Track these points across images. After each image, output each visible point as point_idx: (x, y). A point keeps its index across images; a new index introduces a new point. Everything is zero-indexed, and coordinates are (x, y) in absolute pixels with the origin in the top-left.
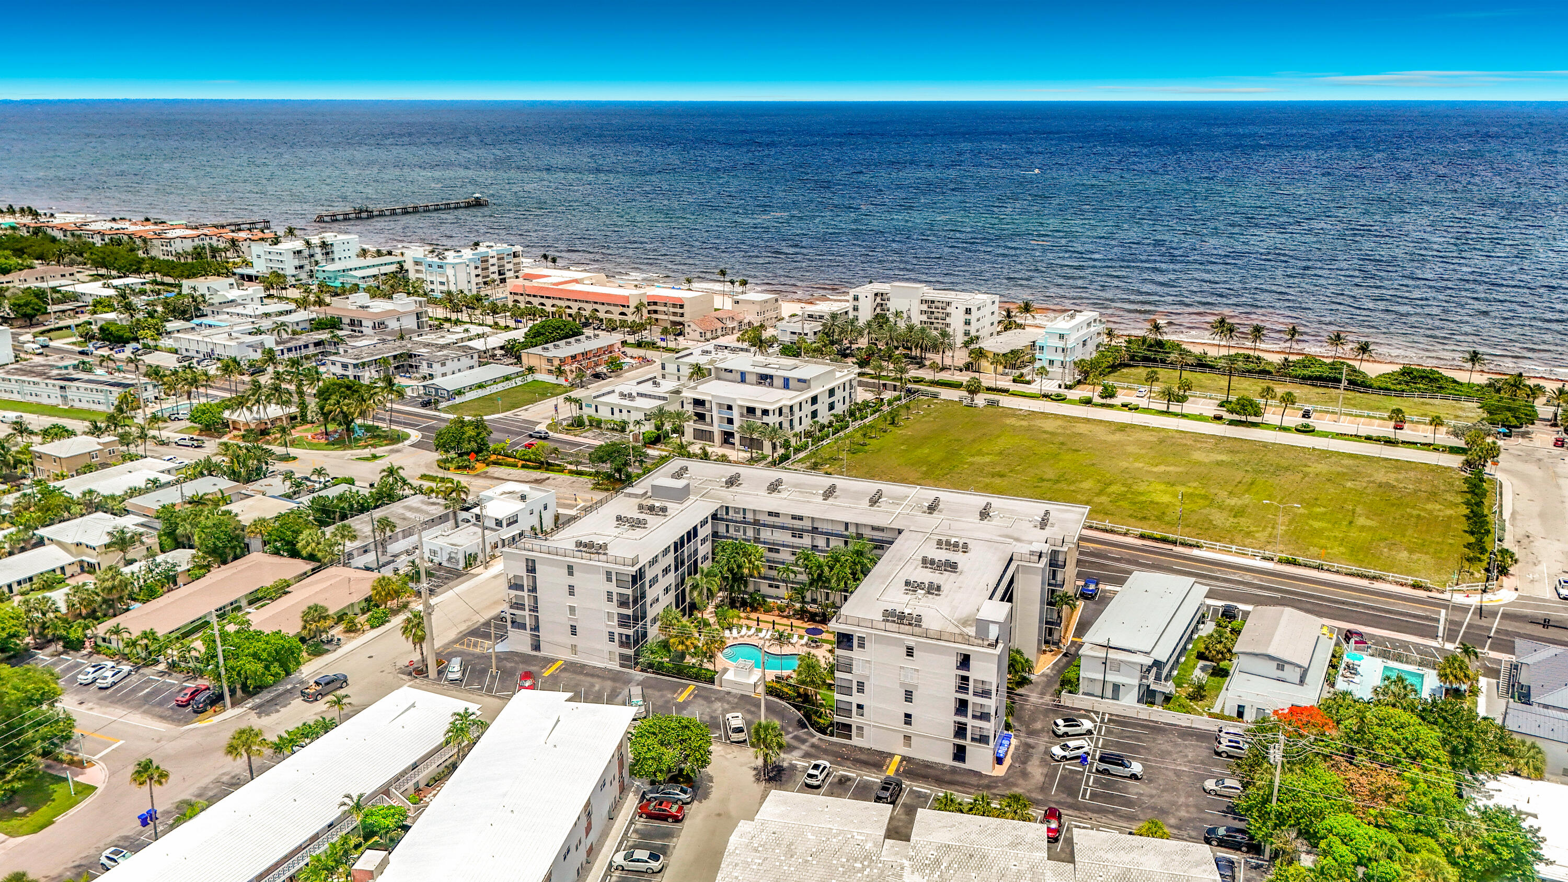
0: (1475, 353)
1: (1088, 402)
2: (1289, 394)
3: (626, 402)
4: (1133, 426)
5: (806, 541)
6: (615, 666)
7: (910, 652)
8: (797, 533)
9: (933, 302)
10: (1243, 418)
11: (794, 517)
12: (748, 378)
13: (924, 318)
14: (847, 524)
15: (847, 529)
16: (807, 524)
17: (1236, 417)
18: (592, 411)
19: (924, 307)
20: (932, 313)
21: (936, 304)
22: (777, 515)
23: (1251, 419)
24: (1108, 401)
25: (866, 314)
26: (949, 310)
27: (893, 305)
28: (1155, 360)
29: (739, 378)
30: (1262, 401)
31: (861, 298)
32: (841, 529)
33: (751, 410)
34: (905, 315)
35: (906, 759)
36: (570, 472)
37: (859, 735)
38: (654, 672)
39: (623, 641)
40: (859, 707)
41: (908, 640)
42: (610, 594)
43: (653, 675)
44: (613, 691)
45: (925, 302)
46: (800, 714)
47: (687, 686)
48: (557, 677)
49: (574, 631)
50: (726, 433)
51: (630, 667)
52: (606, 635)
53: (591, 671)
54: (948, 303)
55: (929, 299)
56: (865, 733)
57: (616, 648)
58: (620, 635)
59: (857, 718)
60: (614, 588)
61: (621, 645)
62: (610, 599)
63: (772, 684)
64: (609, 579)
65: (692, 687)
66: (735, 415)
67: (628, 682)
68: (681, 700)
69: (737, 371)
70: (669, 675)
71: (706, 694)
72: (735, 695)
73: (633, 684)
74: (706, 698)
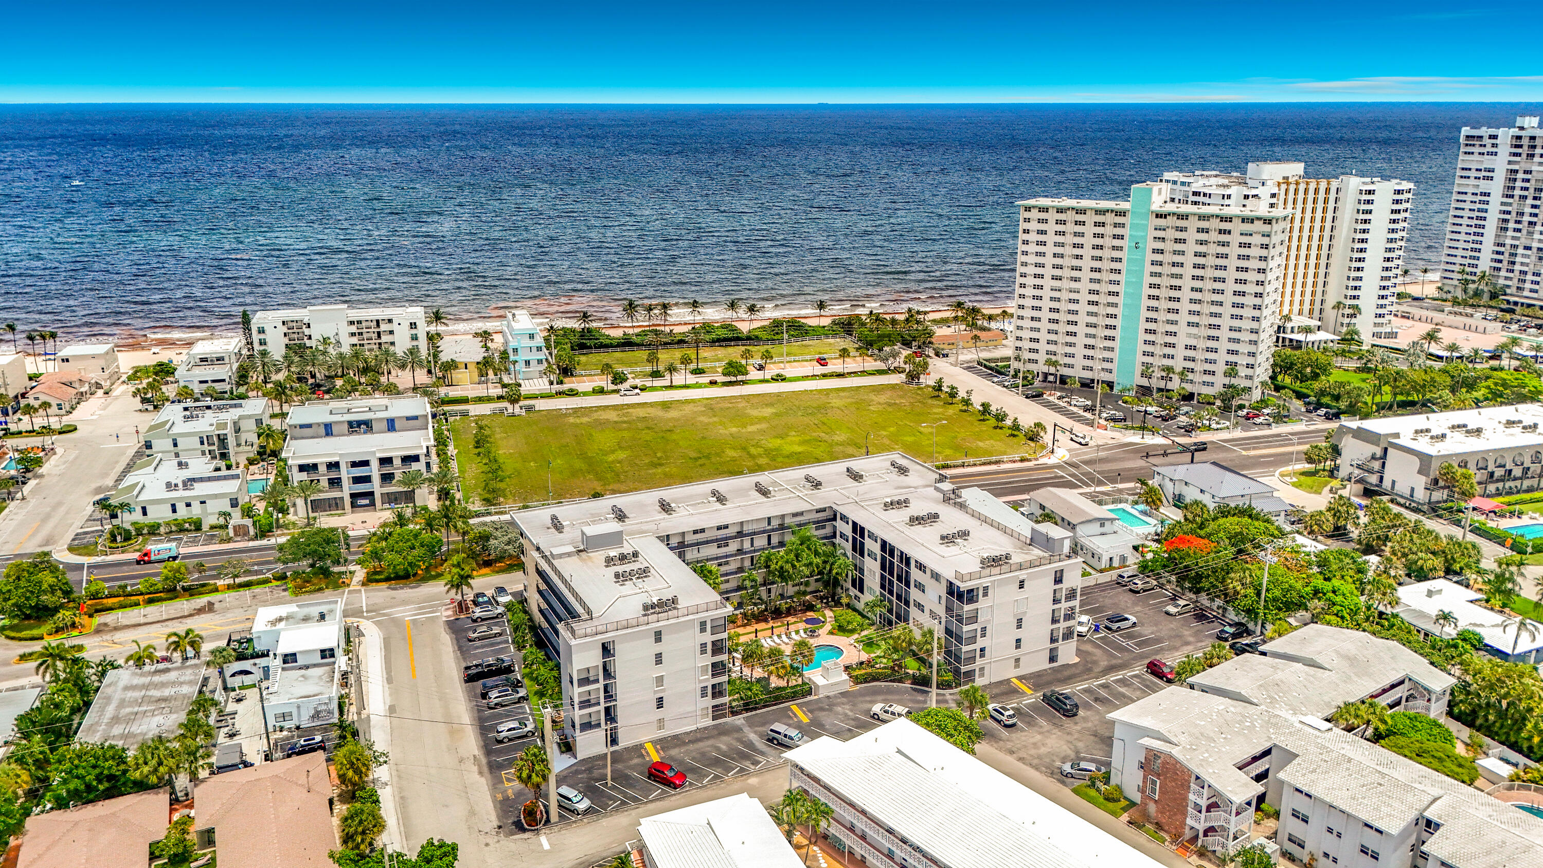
1: (601, 391)
2: (767, 351)
3: (181, 493)
4: (671, 402)
5: (733, 546)
6: (708, 722)
7: (1021, 585)
8: (722, 542)
9: (359, 322)
10: (733, 379)
11: (719, 528)
12: (335, 429)
13: (355, 340)
14: (769, 519)
15: (769, 524)
16: (732, 531)
17: (728, 379)
18: (137, 516)
19: (353, 329)
20: (361, 334)
21: (364, 324)
22: (703, 531)
23: (740, 378)
25: (277, 348)
26: (384, 327)
27: (317, 332)
28: (590, 347)
29: (322, 431)
30: (743, 362)
31: (268, 329)
32: (764, 525)
33: (385, 461)
34: (333, 340)
35: (1020, 678)
36: (229, 587)
37: (982, 675)
38: (747, 710)
39: (717, 691)
40: (982, 650)
41: (1022, 575)
42: (703, 645)
43: (749, 714)
44: (742, 742)
45: (352, 323)
46: (907, 685)
47: (789, 708)
48: (671, 758)
49: (660, 703)
50: (353, 496)
51: (724, 716)
52: (699, 693)
53: (691, 737)
54: (378, 321)
55: (355, 319)
56: (986, 672)
57: (709, 702)
58: (714, 686)
59: (979, 662)
60: (708, 638)
61: (714, 696)
62: (703, 651)
63: (857, 672)
64: (703, 630)
65: (794, 708)
66: (375, 471)
67: (738, 729)
68: (806, 720)
69: (319, 424)
70: (765, 707)
71: (815, 707)
72: (835, 696)
73: (746, 729)
74: (822, 709)
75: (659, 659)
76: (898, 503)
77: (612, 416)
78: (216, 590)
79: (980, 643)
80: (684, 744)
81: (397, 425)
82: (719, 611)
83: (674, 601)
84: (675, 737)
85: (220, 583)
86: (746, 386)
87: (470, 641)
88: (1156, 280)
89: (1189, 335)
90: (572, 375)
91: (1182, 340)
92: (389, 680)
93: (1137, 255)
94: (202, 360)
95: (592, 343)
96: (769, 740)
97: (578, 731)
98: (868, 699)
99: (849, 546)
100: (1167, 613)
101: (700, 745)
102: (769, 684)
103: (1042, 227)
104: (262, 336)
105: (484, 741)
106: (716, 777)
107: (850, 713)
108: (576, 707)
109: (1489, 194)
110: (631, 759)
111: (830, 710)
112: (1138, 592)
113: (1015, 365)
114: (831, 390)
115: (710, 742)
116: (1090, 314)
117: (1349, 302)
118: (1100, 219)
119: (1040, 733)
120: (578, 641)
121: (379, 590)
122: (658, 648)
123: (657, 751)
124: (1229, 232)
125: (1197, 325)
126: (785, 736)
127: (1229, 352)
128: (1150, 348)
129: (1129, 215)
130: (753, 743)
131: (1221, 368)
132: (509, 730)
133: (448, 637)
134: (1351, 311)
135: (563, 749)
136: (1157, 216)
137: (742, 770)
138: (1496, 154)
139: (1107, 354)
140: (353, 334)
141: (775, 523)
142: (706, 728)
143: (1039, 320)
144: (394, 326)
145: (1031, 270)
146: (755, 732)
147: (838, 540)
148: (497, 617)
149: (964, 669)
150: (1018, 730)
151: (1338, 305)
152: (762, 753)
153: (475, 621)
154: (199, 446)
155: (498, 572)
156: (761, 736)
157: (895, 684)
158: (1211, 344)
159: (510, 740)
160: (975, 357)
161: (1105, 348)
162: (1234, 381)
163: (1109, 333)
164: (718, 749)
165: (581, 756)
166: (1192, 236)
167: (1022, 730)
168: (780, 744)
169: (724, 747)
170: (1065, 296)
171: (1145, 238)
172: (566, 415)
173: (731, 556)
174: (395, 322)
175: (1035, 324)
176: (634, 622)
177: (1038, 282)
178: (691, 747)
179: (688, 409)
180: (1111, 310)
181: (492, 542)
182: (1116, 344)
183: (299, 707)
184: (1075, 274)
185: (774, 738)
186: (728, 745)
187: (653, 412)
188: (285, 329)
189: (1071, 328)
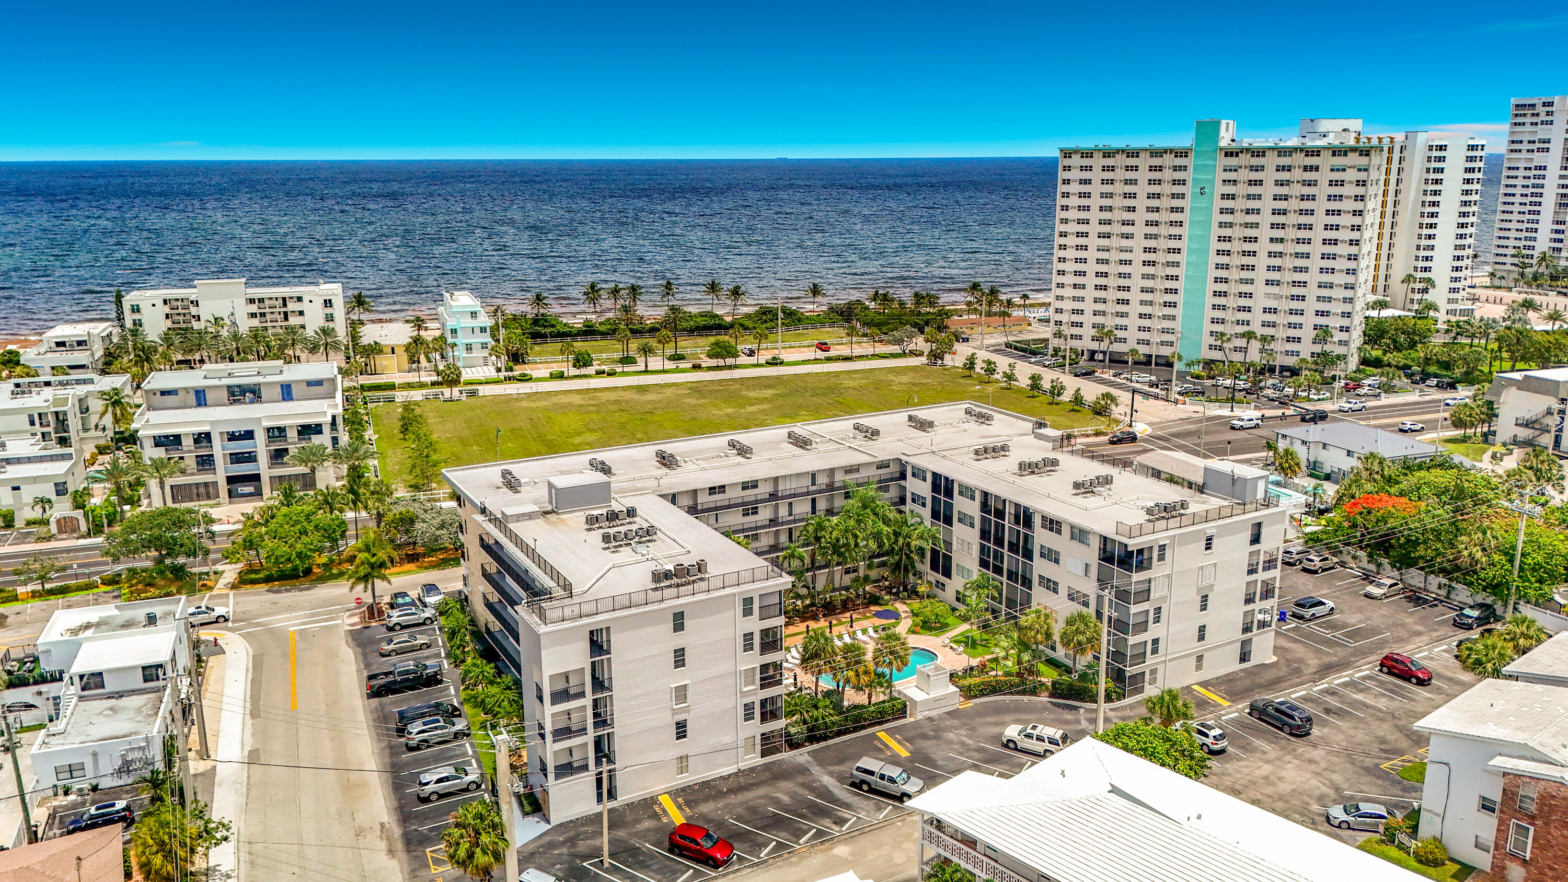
0: (815, 286)
1: (561, 376)
4: (649, 387)
5: (765, 514)
6: (755, 760)
7: (1209, 545)
9: (261, 300)
10: (721, 362)
13: (255, 322)
15: (813, 482)
17: (715, 363)
19: (254, 308)
20: (263, 315)
21: (267, 302)
23: (729, 362)
24: (584, 371)
25: (155, 330)
26: (291, 306)
27: (206, 311)
28: (546, 336)
29: (192, 398)
31: (145, 307)
32: (807, 484)
33: (276, 433)
34: (227, 321)
35: (1205, 684)
36: (34, 595)
37: (1153, 681)
38: (812, 739)
39: (769, 711)
40: (1156, 641)
41: (1210, 528)
42: (748, 637)
43: (815, 746)
44: (813, 790)
45: (252, 301)
46: (1044, 699)
47: (874, 736)
48: (703, 817)
49: (681, 730)
50: (231, 480)
51: (777, 750)
52: (741, 712)
53: (732, 783)
54: (284, 299)
55: (256, 297)
56: (1159, 675)
57: (756, 728)
58: (763, 703)
59: (1150, 660)
60: (755, 625)
61: (764, 719)
62: (748, 647)
63: (967, 682)
64: (747, 612)
65: (883, 735)
66: (261, 446)
67: (802, 770)
68: (904, 753)
69: (186, 390)
70: (839, 734)
71: (914, 733)
72: (940, 718)
73: (816, 770)
74: (925, 737)
75: (680, 657)
76: (994, 450)
77: (576, 400)
78: (16, 598)
79: (1154, 631)
80: (720, 795)
81: (295, 390)
82: (771, 582)
83: (701, 567)
84: (706, 784)
85: (21, 590)
86: (737, 371)
87: (383, 655)
88: (1227, 232)
89: (1268, 295)
90: (524, 362)
91: (1259, 302)
92: (255, 713)
93: (1202, 203)
94: (59, 344)
95: (548, 330)
96: (853, 784)
97: (551, 776)
98: (991, 719)
99: (926, 513)
100: (1368, 596)
101: (749, 795)
102: (842, 700)
103: (1086, 175)
104: (136, 316)
105: (399, 800)
106: (780, 846)
107: (970, 742)
108: (549, 738)
109: (1545, 168)
110: (637, 821)
111: (937, 738)
112: (1315, 572)
113: (1055, 343)
114: (841, 372)
115: (762, 791)
116: (1145, 277)
117: (1419, 275)
118: (1157, 162)
119: (1267, 762)
120: (551, 628)
121: (254, 594)
122: (679, 640)
123: (679, 807)
124: (1317, 169)
125: (1278, 283)
126: (882, 777)
127: (1317, 313)
128: (1219, 314)
129: (1192, 155)
130: (829, 791)
131: (1308, 334)
132: (439, 781)
133: (350, 651)
134: (1421, 286)
135: (528, 808)
136: (1226, 155)
137: (820, 834)
138: (1551, 123)
139: (1167, 324)
140: (253, 315)
141: (822, 480)
142: (752, 770)
143: (1083, 287)
144: (304, 306)
145: (1072, 228)
146: (831, 774)
147: (909, 506)
148: (424, 624)
149: (1130, 671)
150: (1231, 758)
151: (1408, 279)
152: (848, 806)
153: (391, 629)
154: (28, 427)
155: (426, 568)
156: (841, 779)
157: (1026, 698)
158: (1296, 305)
159: (441, 796)
160: (1003, 340)
161: (1165, 317)
162: (1328, 348)
163: (1169, 298)
164: (776, 802)
165: (557, 817)
166: (1270, 176)
167: (1239, 759)
168: (872, 791)
169: (785, 799)
170: (1114, 256)
171: (1212, 182)
172: (517, 400)
173: (764, 527)
174: (306, 299)
175: (1079, 293)
176: (641, 598)
177: (1082, 241)
178: (733, 799)
179: (668, 392)
180: (1171, 271)
181: (418, 526)
182: (1178, 312)
183: (95, 755)
184: (1127, 229)
185: (863, 782)
186: (793, 795)
187: (627, 395)
188: (167, 309)
189: (1123, 295)
